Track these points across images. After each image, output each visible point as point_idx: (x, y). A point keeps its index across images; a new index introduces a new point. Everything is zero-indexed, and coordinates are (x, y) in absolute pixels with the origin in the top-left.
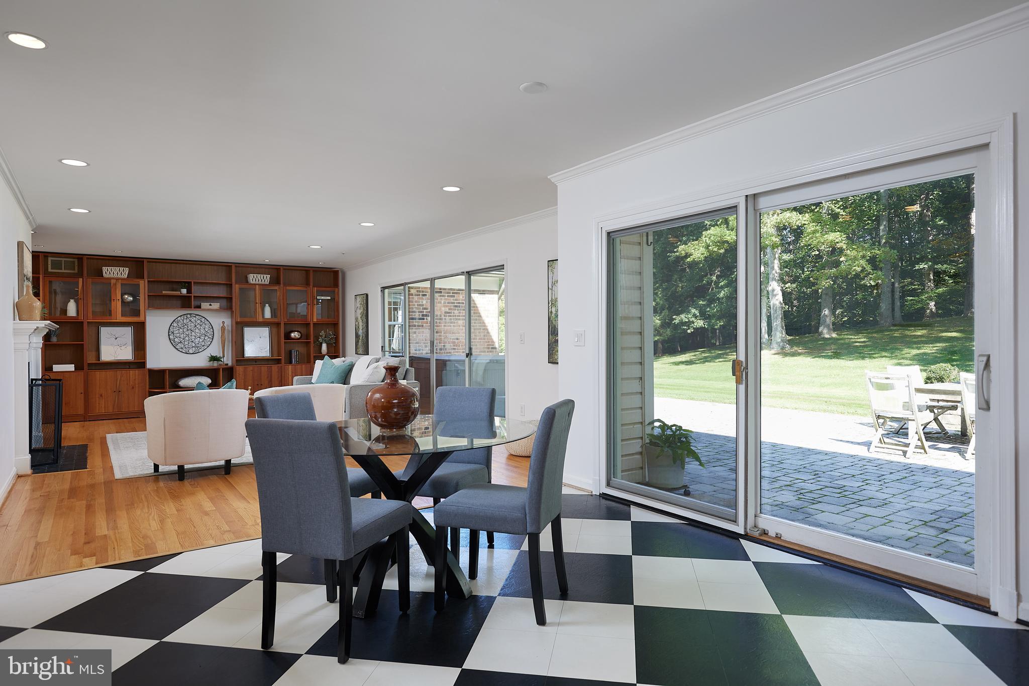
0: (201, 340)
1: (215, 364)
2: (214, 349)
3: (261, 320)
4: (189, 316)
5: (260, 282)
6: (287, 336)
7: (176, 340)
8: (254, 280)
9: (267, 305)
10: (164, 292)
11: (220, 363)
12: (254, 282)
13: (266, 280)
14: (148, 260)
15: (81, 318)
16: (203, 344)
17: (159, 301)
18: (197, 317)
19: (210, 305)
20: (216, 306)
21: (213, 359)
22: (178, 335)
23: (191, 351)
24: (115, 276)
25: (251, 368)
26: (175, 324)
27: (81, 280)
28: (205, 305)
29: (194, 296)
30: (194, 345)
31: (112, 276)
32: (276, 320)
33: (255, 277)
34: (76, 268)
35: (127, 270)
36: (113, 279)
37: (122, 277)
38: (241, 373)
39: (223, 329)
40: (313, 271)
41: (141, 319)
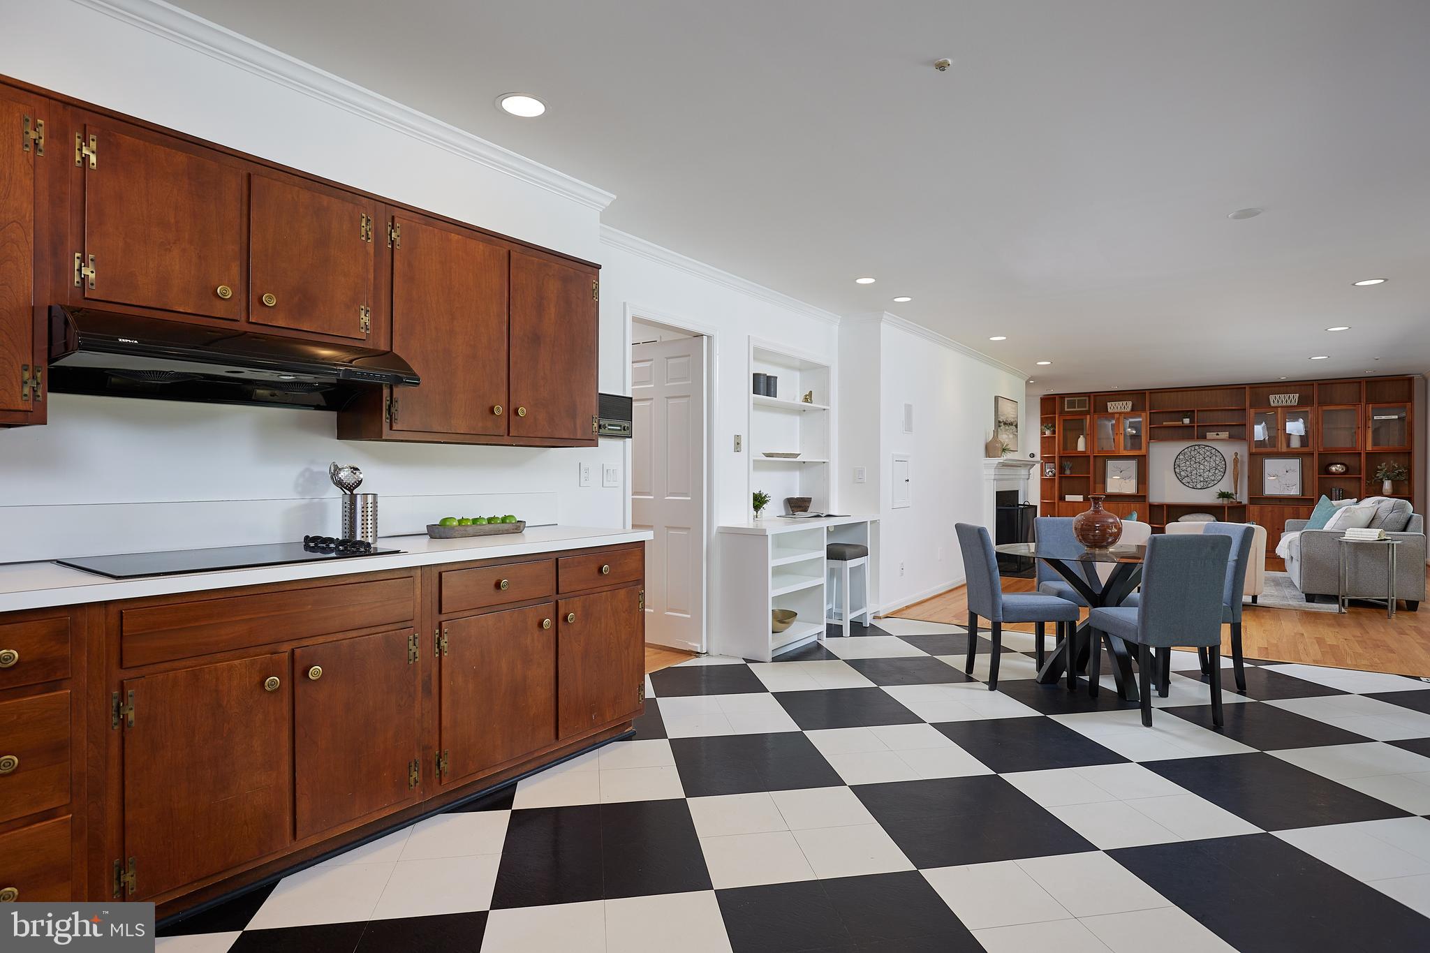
0: (1210, 474)
1: (1225, 501)
2: (1225, 485)
3: (1284, 449)
4: (1197, 447)
5: (1284, 404)
6: (1325, 469)
7: (1183, 473)
8: (1276, 401)
10: (1164, 423)
11: (1231, 500)
12: (1276, 404)
13: (1293, 401)
15: (1089, 453)
16: (1213, 479)
17: (1160, 433)
18: (1207, 448)
19: (1217, 434)
20: (1225, 435)
21: (1223, 495)
22: (1185, 468)
23: (1199, 486)
24: (1119, 410)
25: (1270, 509)
26: (1181, 457)
27: (1088, 416)
28: (1210, 435)
29: (1198, 426)
30: (1202, 479)
31: (1116, 410)
32: (1305, 450)
34: (1087, 405)
35: (1130, 404)
36: (1117, 413)
37: (1126, 410)
38: (1256, 514)
39: (1236, 461)
41: (1143, 452)
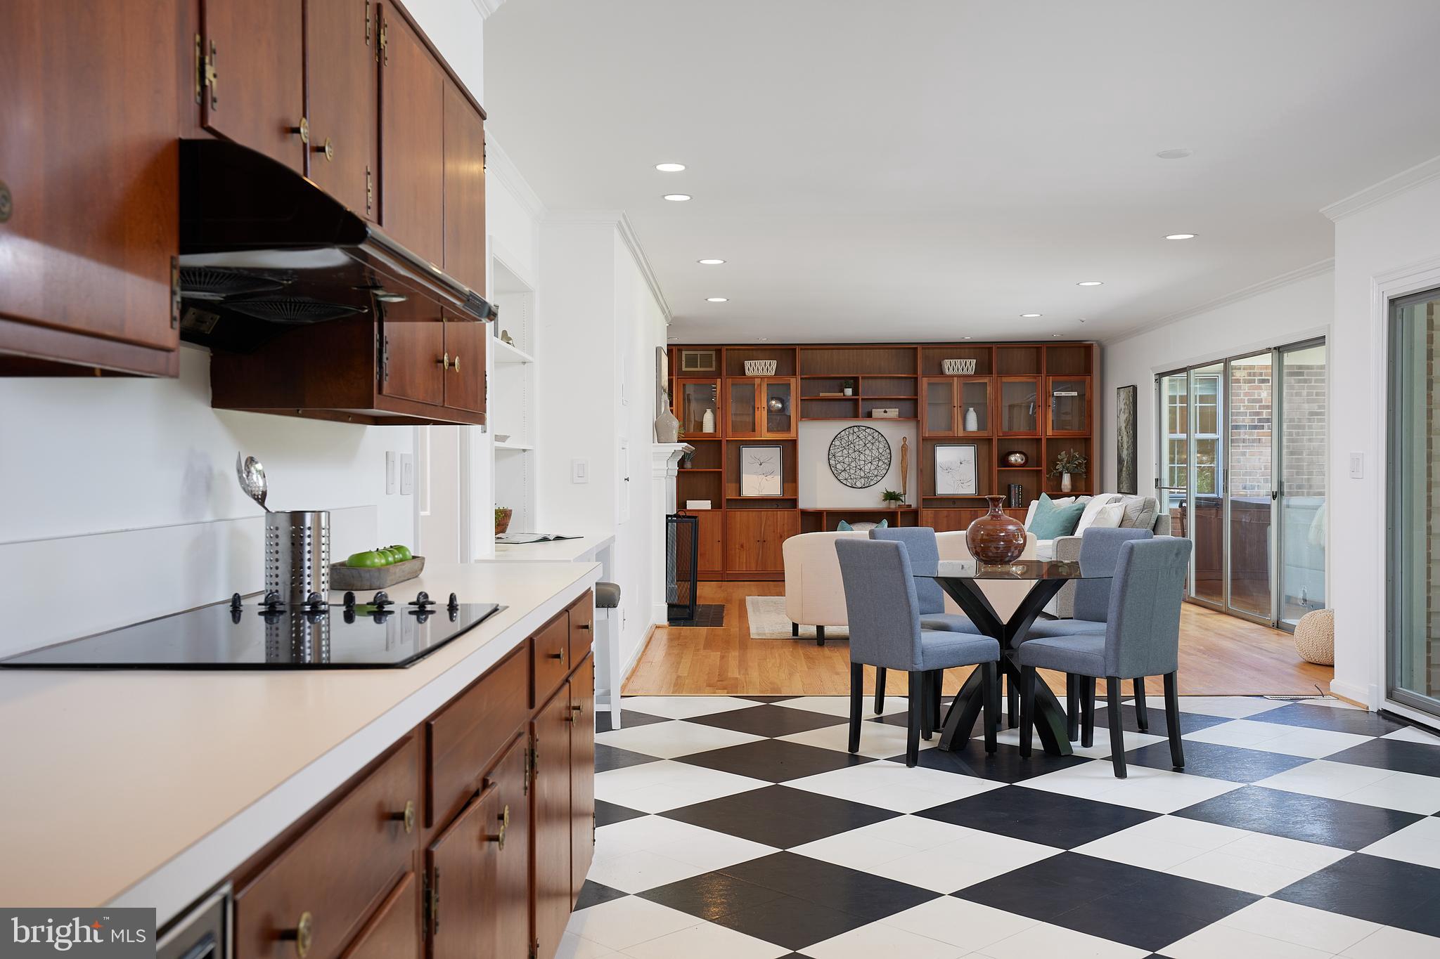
0: (873, 468)
1: (893, 505)
2: (890, 483)
3: (961, 434)
4: (856, 430)
5: (960, 372)
6: (1004, 461)
7: (839, 466)
8: (951, 369)
9: (971, 409)
10: (821, 394)
11: (901, 503)
12: (951, 372)
13: (970, 369)
14: (803, 347)
15: (719, 436)
16: (876, 474)
17: (815, 409)
18: (868, 430)
19: (885, 412)
20: (893, 412)
21: (890, 496)
22: (841, 458)
23: (859, 484)
24: (760, 373)
25: (946, 513)
26: (837, 443)
27: (719, 380)
28: (877, 413)
29: (862, 399)
30: (863, 474)
31: (756, 373)
32: (984, 434)
33: (953, 363)
34: (714, 363)
35: (774, 363)
36: (757, 377)
37: (770, 374)
38: (929, 521)
39: (904, 449)
40: (1047, 347)
41: (792, 435)
